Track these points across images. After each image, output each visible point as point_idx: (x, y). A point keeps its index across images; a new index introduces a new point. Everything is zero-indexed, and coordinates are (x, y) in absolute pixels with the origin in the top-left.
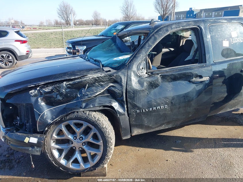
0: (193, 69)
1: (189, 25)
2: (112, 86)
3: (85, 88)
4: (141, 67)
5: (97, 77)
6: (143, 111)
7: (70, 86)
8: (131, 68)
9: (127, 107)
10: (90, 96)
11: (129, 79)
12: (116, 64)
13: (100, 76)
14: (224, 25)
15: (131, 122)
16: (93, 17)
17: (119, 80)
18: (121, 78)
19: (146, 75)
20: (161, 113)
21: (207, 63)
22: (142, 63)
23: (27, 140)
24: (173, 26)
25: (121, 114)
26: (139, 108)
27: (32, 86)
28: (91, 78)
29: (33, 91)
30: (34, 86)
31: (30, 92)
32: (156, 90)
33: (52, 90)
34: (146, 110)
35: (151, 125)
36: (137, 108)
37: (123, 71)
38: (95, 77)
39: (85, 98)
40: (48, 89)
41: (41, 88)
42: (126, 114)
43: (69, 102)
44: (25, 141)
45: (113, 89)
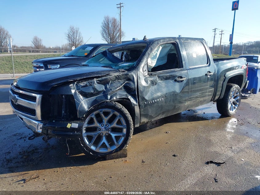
0: (176, 72)
1: (170, 40)
2: (127, 83)
3: (109, 84)
4: (145, 70)
5: (117, 76)
6: (148, 102)
7: (99, 82)
8: (139, 69)
9: (139, 100)
10: (113, 90)
11: (138, 78)
12: (126, 68)
13: (120, 75)
14: (192, 42)
15: (141, 112)
16: (33, 43)
17: (132, 79)
18: (133, 77)
19: (148, 76)
20: (160, 105)
21: (184, 68)
22: (145, 66)
23: (69, 126)
24: (162, 41)
25: (135, 105)
26: (146, 101)
27: (71, 80)
28: (113, 76)
29: (72, 85)
30: (73, 80)
31: (70, 85)
32: (155, 87)
33: (86, 85)
34: (150, 102)
35: (152, 115)
36: (145, 100)
37: (134, 71)
38: (116, 75)
39: (110, 92)
40: (84, 84)
41: (78, 83)
42: (138, 105)
43: (98, 95)
44: (67, 127)
45: (128, 85)
